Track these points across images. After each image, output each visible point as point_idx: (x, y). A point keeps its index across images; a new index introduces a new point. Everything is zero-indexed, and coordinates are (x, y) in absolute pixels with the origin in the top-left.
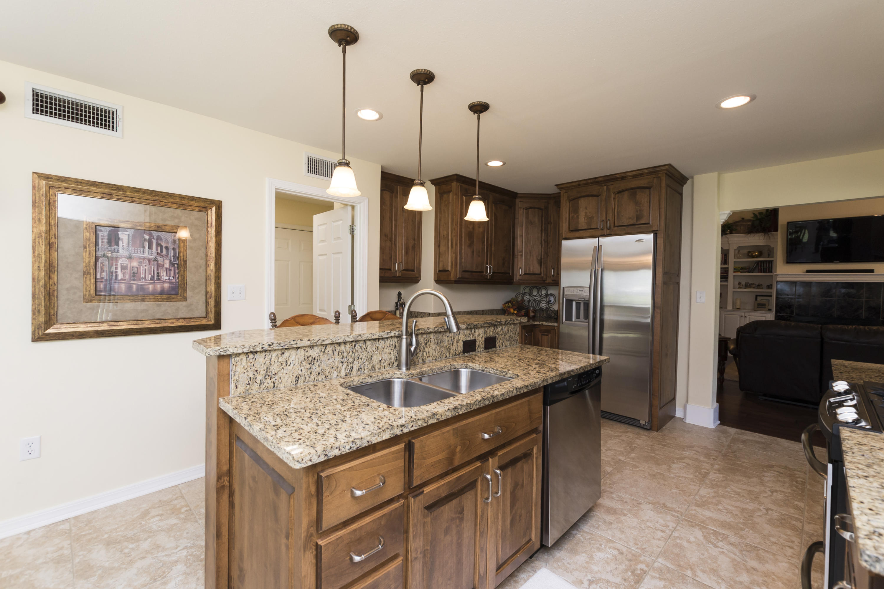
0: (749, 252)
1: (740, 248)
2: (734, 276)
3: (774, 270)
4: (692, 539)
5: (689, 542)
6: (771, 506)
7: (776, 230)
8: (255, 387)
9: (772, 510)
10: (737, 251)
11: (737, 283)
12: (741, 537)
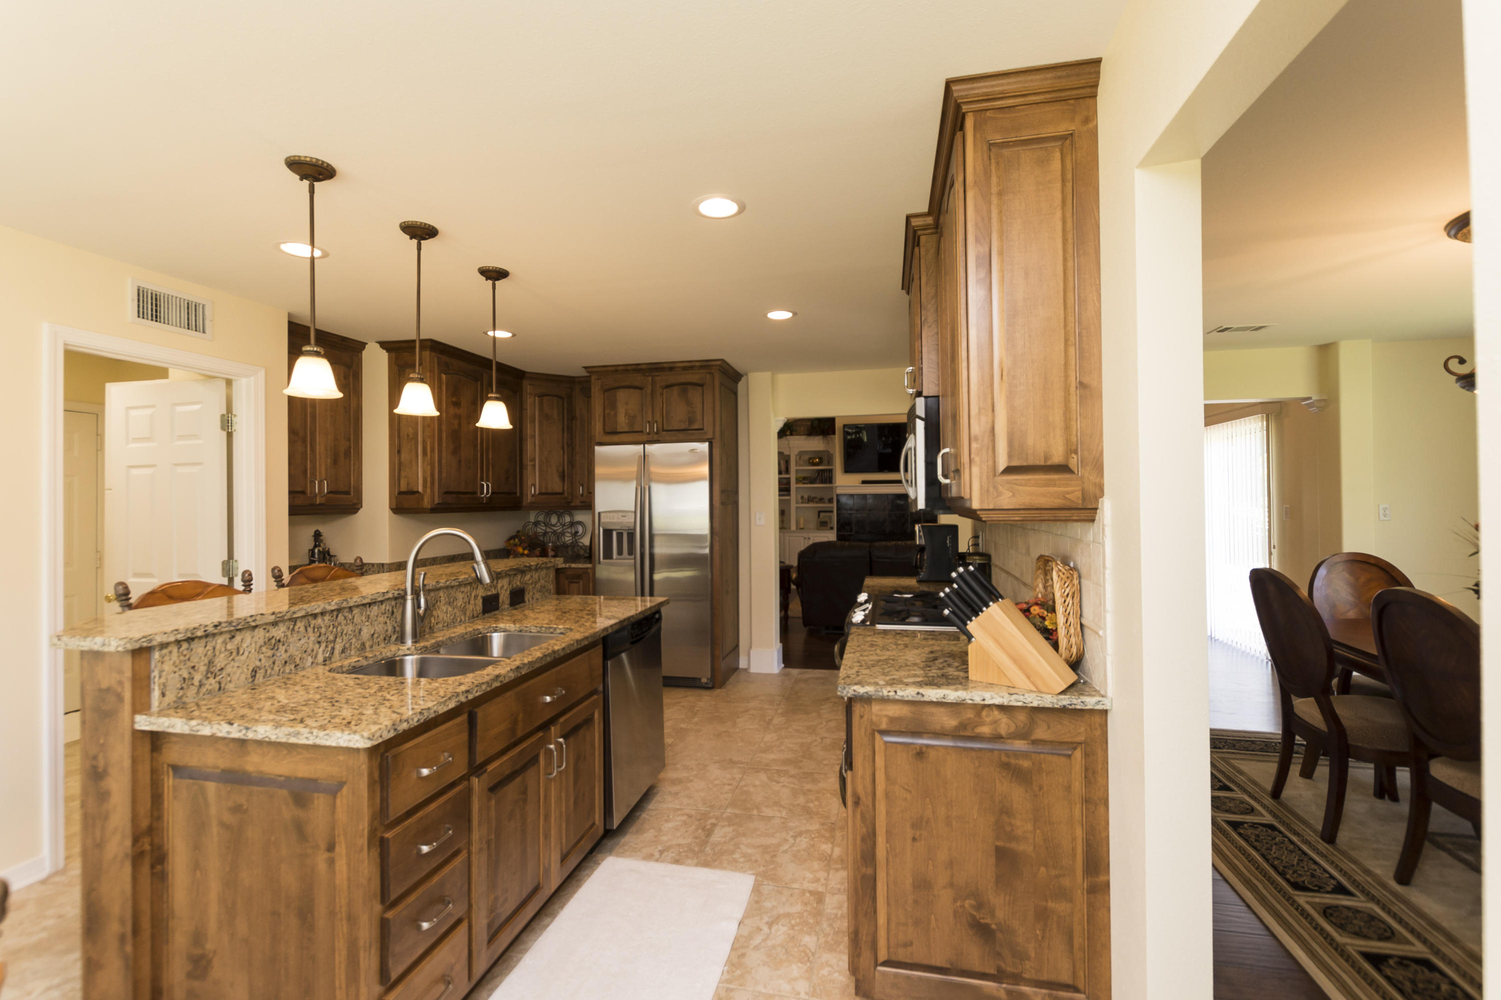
0: (810, 459)
1: (801, 454)
2: (797, 488)
3: (833, 481)
4: (757, 783)
5: (755, 786)
6: (826, 735)
7: (834, 433)
8: (192, 692)
9: (825, 738)
10: (798, 457)
11: (799, 496)
12: (800, 768)
